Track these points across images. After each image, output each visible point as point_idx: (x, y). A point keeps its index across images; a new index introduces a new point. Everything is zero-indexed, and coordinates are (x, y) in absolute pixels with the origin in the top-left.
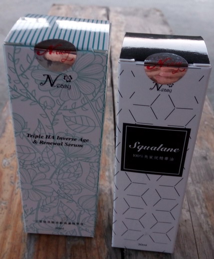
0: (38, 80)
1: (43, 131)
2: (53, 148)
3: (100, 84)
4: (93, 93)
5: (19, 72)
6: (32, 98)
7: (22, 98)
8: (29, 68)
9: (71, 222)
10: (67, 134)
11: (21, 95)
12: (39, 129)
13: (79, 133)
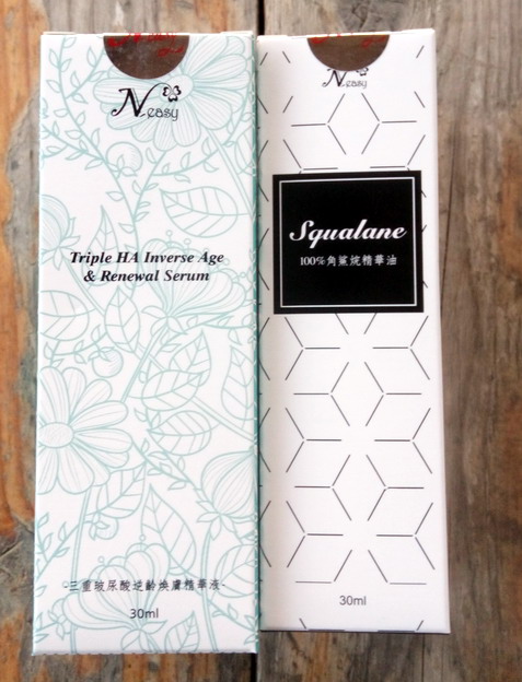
0: (107, 103)
1: (111, 243)
2: (133, 290)
3: (241, 102)
4: (227, 125)
5: (68, 89)
6: (92, 151)
7: (69, 151)
8: (89, 79)
9: (183, 580)
10: (169, 244)
11: (68, 145)
12: (101, 236)
13: (200, 236)
